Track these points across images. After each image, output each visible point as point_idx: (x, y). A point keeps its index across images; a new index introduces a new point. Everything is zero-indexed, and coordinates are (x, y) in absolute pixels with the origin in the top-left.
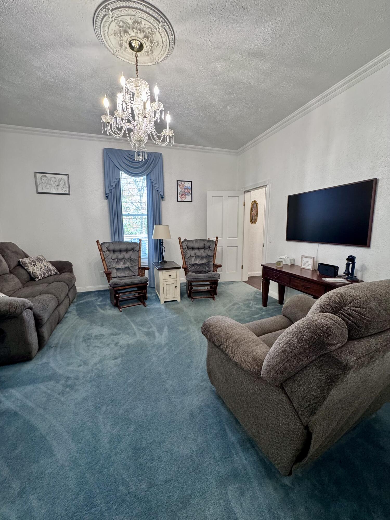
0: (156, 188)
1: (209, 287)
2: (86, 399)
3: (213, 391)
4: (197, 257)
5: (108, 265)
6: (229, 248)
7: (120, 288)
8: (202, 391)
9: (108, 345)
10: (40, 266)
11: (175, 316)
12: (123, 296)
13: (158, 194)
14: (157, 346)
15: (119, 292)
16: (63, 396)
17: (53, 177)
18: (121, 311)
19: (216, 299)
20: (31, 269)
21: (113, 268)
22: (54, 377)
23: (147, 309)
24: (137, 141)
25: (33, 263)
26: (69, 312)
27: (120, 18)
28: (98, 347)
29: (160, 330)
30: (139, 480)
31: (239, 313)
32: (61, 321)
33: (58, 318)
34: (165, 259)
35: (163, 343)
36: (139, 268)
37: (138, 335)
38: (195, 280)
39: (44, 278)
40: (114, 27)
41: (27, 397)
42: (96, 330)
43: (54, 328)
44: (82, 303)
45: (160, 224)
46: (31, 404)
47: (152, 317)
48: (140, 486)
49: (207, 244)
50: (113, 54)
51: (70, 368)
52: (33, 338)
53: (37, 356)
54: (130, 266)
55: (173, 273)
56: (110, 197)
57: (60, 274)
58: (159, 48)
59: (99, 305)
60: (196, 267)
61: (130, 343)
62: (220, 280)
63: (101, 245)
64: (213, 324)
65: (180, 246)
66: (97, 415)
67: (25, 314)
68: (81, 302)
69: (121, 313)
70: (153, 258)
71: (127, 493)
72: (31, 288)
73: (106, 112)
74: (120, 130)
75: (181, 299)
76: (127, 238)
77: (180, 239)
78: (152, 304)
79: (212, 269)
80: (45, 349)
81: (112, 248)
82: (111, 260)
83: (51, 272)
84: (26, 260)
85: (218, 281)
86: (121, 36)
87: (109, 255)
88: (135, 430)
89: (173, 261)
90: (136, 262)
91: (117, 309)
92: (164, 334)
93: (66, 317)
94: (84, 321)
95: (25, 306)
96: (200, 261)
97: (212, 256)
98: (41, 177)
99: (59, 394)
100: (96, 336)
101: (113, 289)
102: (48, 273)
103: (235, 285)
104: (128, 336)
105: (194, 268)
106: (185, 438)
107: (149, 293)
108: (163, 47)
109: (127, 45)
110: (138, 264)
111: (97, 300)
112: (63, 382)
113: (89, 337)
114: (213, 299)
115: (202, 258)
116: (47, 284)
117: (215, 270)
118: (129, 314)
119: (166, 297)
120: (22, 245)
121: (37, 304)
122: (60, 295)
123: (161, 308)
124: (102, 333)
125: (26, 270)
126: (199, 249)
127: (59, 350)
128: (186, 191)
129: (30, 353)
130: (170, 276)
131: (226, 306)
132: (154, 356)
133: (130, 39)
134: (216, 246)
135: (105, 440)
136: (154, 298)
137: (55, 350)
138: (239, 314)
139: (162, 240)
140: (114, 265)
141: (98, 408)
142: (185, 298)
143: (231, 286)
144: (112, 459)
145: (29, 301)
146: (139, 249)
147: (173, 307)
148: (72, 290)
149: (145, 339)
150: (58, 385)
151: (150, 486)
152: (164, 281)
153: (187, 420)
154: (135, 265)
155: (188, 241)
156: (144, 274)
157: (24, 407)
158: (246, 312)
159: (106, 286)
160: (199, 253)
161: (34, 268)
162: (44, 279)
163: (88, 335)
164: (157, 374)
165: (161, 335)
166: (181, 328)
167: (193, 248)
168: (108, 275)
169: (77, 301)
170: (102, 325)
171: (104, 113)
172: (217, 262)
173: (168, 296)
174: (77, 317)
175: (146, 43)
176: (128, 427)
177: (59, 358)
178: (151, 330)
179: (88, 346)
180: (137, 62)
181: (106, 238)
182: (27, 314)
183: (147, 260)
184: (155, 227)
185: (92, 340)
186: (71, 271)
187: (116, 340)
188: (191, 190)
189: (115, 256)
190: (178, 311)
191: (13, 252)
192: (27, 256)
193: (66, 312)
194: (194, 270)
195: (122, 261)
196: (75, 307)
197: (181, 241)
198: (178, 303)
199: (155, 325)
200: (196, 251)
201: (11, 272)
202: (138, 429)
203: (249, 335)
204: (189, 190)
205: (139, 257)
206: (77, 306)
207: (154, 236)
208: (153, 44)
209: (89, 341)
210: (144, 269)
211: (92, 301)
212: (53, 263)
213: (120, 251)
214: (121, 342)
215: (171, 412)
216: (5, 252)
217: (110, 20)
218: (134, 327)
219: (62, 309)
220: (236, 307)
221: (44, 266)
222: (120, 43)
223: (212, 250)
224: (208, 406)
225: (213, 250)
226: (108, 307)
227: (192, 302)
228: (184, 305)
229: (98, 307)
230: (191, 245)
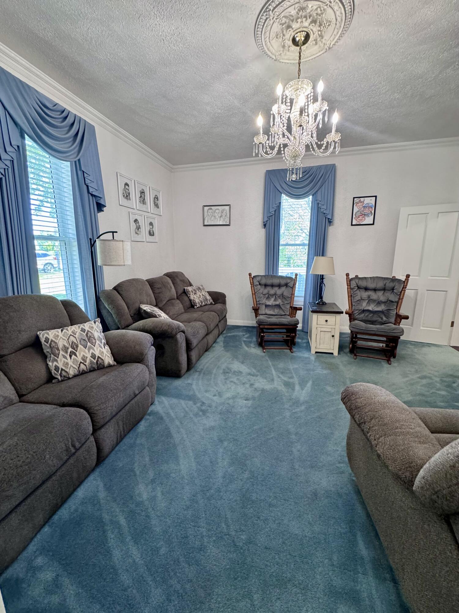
0: (322, 210)
1: (384, 345)
2: (212, 428)
3: (353, 480)
4: (370, 300)
5: (257, 300)
6: (429, 291)
7: (266, 327)
8: (337, 473)
9: (244, 384)
10: (199, 295)
11: (325, 372)
12: (268, 336)
13: (325, 218)
14: (294, 401)
15: (265, 330)
16: (197, 418)
17: (217, 209)
18: (264, 352)
19: (392, 363)
20: (192, 297)
21: (263, 304)
22: (192, 398)
23: (294, 356)
24: (291, 158)
25: (194, 292)
26: (217, 342)
27: (282, 15)
28: (235, 383)
29: (303, 383)
30: (240, 528)
31: (428, 391)
32: (209, 349)
33: (206, 346)
34: (325, 300)
35: (302, 399)
36: (291, 307)
37: (275, 382)
38: (362, 331)
39: (201, 306)
40: (276, 27)
41: (172, 408)
42: (236, 366)
43: (203, 355)
44: (229, 336)
45: (323, 255)
46: (172, 414)
47: (297, 367)
48: (240, 535)
49: (390, 285)
50: (275, 60)
51: (207, 395)
52: (183, 358)
53: (185, 376)
54: (281, 303)
55: (331, 318)
56: (267, 226)
57: (215, 304)
58: (331, 28)
59: (244, 341)
60: (366, 315)
61: (265, 388)
62: (402, 338)
63: (253, 279)
64: (357, 393)
65: (347, 284)
66: (218, 447)
67: (178, 336)
68: (229, 334)
69: (264, 354)
70: (310, 297)
71: (227, 533)
72: (189, 314)
73: (259, 131)
74: (272, 148)
75: (339, 353)
76: (283, 271)
77: (347, 275)
78: (300, 351)
79: (393, 320)
80: (192, 371)
81: (263, 281)
82: (262, 295)
83: (207, 302)
84: (190, 289)
85: (400, 338)
86: (284, 35)
87: (260, 290)
88: (248, 479)
89: (334, 303)
90: (288, 299)
91: (261, 349)
92: (306, 389)
93: (214, 347)
94: (228, 354)
95: (179, 329)
96: (375, 308)
97: (395, 302)
98: (208, 210)
99: (194, 415)
100: (235, 372)
101: (259, 326)
102: (205, 303)
103: (433, 349)
104: (265, 381)
105: (364, 315)
106: (300, 516)
107: (299, 338)
108: (336, 24)
109: (290, 43)
110: (290, 302)
111: (244, 335)
112: (199, 405)
113: (229, 371)
114: (388, 362)
115: (379, 303)
116: (202, 312)
117: (397, 322)
118: (273, 357)
119: (318, 346)
120: (189, 274)
121: (189, 329)
122: (210, 325)
123: (309, 358)
124: (241, 371)
125: (189, 297)
126: (375, 290)
127: (202, 375)
128: (367, 211)
129: (180, 371)
130: (326, 321)
131: (407, 377)
132: (287, 411)
133: (293, 34)
134: (404, 287)
135: (220, 474)
136: (305, 345)
137: (199, 375)
138: (426, 393)
139: (323, 275)
140: (264, 301)
141: (221, 441)
142: (344, 353)
143: (425, 350)
144: (222, 494)
145: (183, 325)
146: (294, 285)
147: (327, 361)
148: (222, 321)
149: (282, 388)
150: (194, 406)
151: (249, 542)
152: (318, 326)
153: (309, 498)
154: (287, 303)
155: (360, 278)
156: (295, 314)
157: (168, 414)
158: (443, 393)
159: (252, 322)
160: (374, 296)
161: (195, 296)
162: (201, 308)
163: (228, 369)
164: (286, 431)
165: (302, 389)
166: (329, 388)
167: (366, 289)
168: (256, 310)
169: (226, 333)
170: (243, 363)
171: (257, 134)
172: (403, 311)
173: (321, 345)
174: (223, 349)
175: (314, 30)
176: (243, 472)
177: (200, 382)
178: (291, 380)
179: (226, 379)
180: (300, 59)
181: (259, 270)
182: (180, 337)
183: (303, 299)
184: (316, 259)
185: (230, 375)
186: (224, 302)
187: (252, 382)
188: (374, 208)
189: (266, 291)
190: (332, 367)
191: (181, 281)
192: (191, 285)
193: (215, 342)
194: (363, 318)
195: (273, 297)
196: (223, 339)
197: (349, 278)
198: (334, 357)
199: (298, 377)
200: (370, 293)
201: (177, 298)
202: (251, 478)
203: (413, 424)
204: (370, 209)
205: (293, 294)
206: (225, 338)
207: (312, 270)
208: (323, 25)
209: (227, 374)
210: (296, 309)
211: (239, 336)
212: (210, 293)
213: (272, 286)
214: (257, 385)
215: (291, 479)
216: (175, 280)
217: (272, 21)
218: (274, 372)
219: (211, 338)
220: (424, 381)
221: (203, 295)
222: (283, 43)
223: (396, 293)
224: (340, 495)
225: (399, 293)
226: (252, 345)
227: (353, 360)
228: (342, 362)
229: (243, 343)
230: (363, 284)
